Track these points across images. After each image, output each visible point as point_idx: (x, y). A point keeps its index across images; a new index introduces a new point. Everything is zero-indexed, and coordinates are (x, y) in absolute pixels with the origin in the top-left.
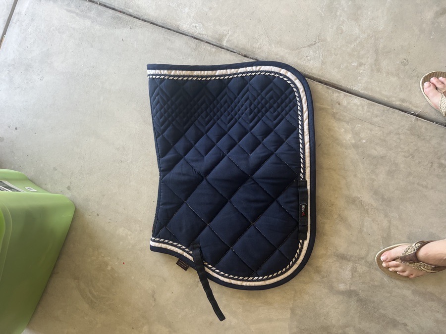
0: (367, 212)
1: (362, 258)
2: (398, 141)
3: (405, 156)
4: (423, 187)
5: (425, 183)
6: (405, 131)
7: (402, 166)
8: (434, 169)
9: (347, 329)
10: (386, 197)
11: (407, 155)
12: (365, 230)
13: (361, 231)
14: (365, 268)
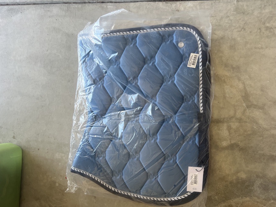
0: (225, 82)
1: (232, 117)
2: (230, 22)
3: (238, 31)
4: (259, 49)
5: (260, 46)
6: (232, 12)
7: (239, 39)
8: (264, 33)
9: (239, 174)
10: (234, 66)
11: (239, 29)
12: (227, 95)
13: (225, 97)
14: (237, 124)
